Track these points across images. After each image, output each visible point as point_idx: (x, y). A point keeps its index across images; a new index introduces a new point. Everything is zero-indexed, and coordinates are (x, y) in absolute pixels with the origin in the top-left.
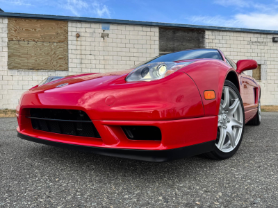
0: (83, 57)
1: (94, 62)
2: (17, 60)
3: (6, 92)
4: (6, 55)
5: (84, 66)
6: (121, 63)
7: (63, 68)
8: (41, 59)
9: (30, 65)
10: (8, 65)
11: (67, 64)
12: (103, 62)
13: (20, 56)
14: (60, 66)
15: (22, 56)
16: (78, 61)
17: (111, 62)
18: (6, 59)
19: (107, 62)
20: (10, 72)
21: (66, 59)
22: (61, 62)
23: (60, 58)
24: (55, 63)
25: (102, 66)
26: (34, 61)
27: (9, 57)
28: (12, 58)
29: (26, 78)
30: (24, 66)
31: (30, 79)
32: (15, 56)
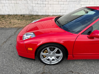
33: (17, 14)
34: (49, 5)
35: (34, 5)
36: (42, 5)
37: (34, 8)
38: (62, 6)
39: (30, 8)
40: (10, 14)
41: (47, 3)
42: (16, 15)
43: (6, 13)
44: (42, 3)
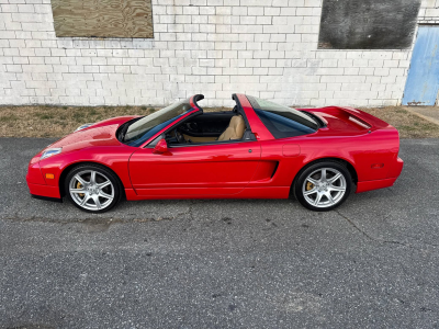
0: (179, 10)
1: (197, 19)
2: (68, 20)
3: (60, 77)
4: (49, 9)
5: (180, 28)
6: (247, 20)
7: (145, 34)
8: (106, 17)
9: (90, 28)
10: (56, 29)
11: (151, 25)
12: (213, 20)
13: (71, 12)
14: (140, 30)
15: (76, 11)
16: (169, 19)
17: (228, 20)
18: (50, 19)
19: (221, 20)
20: (61, 42)
21: (147, 15)
22: (141, 22)
23: (138, 15)
24: (130, 25)
25: (211, 28)
26: (95, 21)
27: (55, 14)
28: (61, 17)
29: (87, 53)
30: (81, 31)
31: (93, 54)
32: (63, 11)
33: (130, 104)
34: (226, 79)
35: (182, 78)
36: (204, 79)
37: (181, 86)
38: (263, 79)
39: (169, 87)
40: (108, 103)
41: (218, 71)
42: (128, 107)
43: (96, 102)
44: (203, 71)
